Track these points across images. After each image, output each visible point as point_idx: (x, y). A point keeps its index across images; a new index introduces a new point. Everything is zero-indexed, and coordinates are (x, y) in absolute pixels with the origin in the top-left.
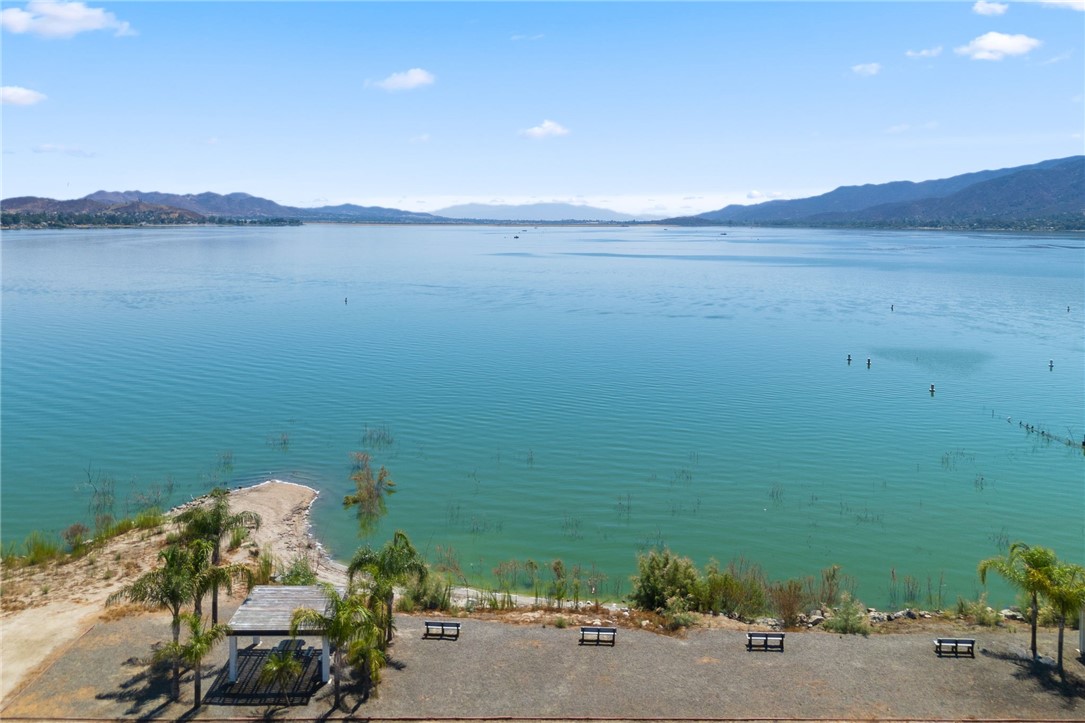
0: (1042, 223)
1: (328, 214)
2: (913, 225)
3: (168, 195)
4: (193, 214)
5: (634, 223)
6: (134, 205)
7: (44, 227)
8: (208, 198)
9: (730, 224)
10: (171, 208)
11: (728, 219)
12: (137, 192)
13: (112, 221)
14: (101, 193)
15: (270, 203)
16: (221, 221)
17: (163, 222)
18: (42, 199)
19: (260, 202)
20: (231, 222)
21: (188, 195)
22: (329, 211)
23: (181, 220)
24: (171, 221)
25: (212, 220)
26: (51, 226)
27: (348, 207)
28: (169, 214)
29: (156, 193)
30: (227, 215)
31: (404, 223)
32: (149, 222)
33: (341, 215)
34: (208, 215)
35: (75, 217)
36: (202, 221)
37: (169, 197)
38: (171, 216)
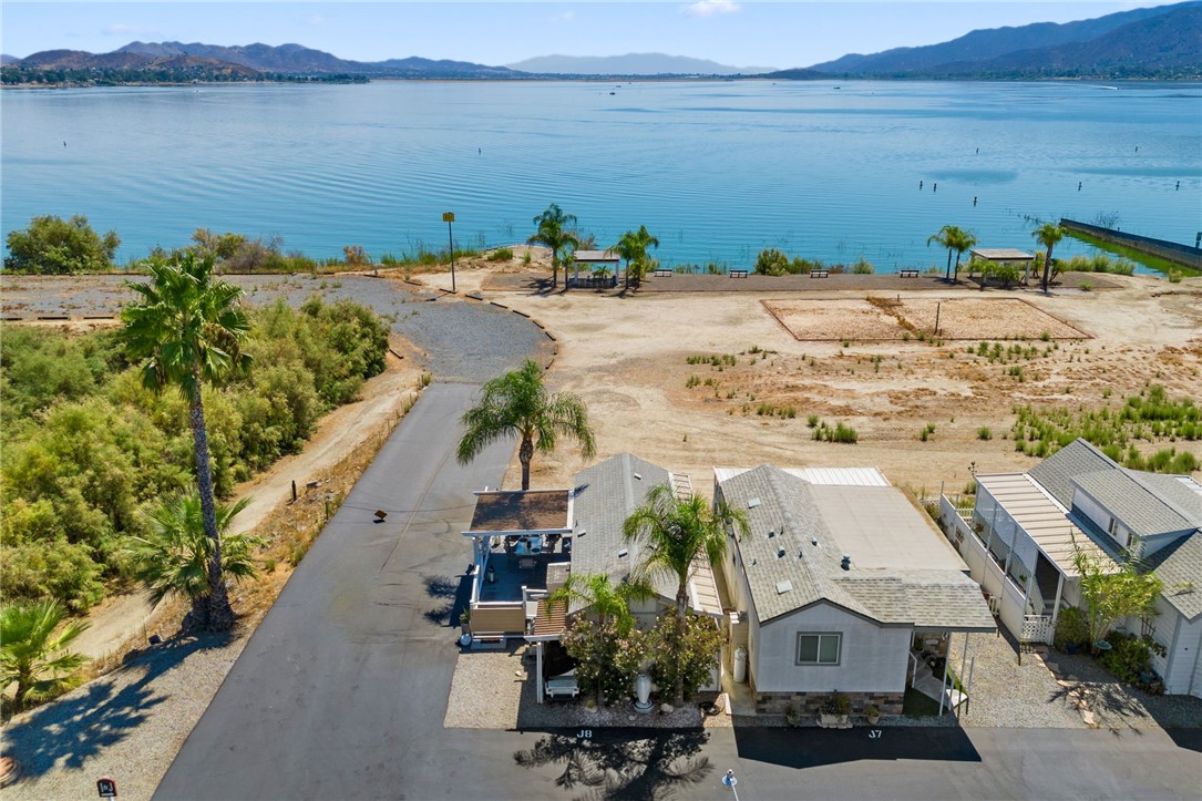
0: (1190, 71)
1: (394, 69)
2: (1049, 75)
3: (213, 47)
4: (248, 69)
5: (739, 77)
6: (179, 59)
7: (92, 84)
8: (257, 50)
9: (846, 77)
10: (222, 62)
11: (843, 71)
12: (177, 44)
13: (162, 77)
14: (135, 44)
15: (328, 56)
16: (280, 78)
17: (217, 78)
18: (76, 53)
19: (316, 55)
20: (290, 79)
21: (235, 47)
22: (394, 66)
23: (235, 77)
24: (226, 79)
25: (269, 77)
26: (99, 84)
27: (414, 60)
28: (220, 69)
29: (198, 45)
30: (282, 71)
31: (480, 79)
32: (201, 78)
33: (408, 70)
34: (263, 70)
35: (120, 73)
36: (260, 78)
37: (214, 48)
38: (224, 72)
